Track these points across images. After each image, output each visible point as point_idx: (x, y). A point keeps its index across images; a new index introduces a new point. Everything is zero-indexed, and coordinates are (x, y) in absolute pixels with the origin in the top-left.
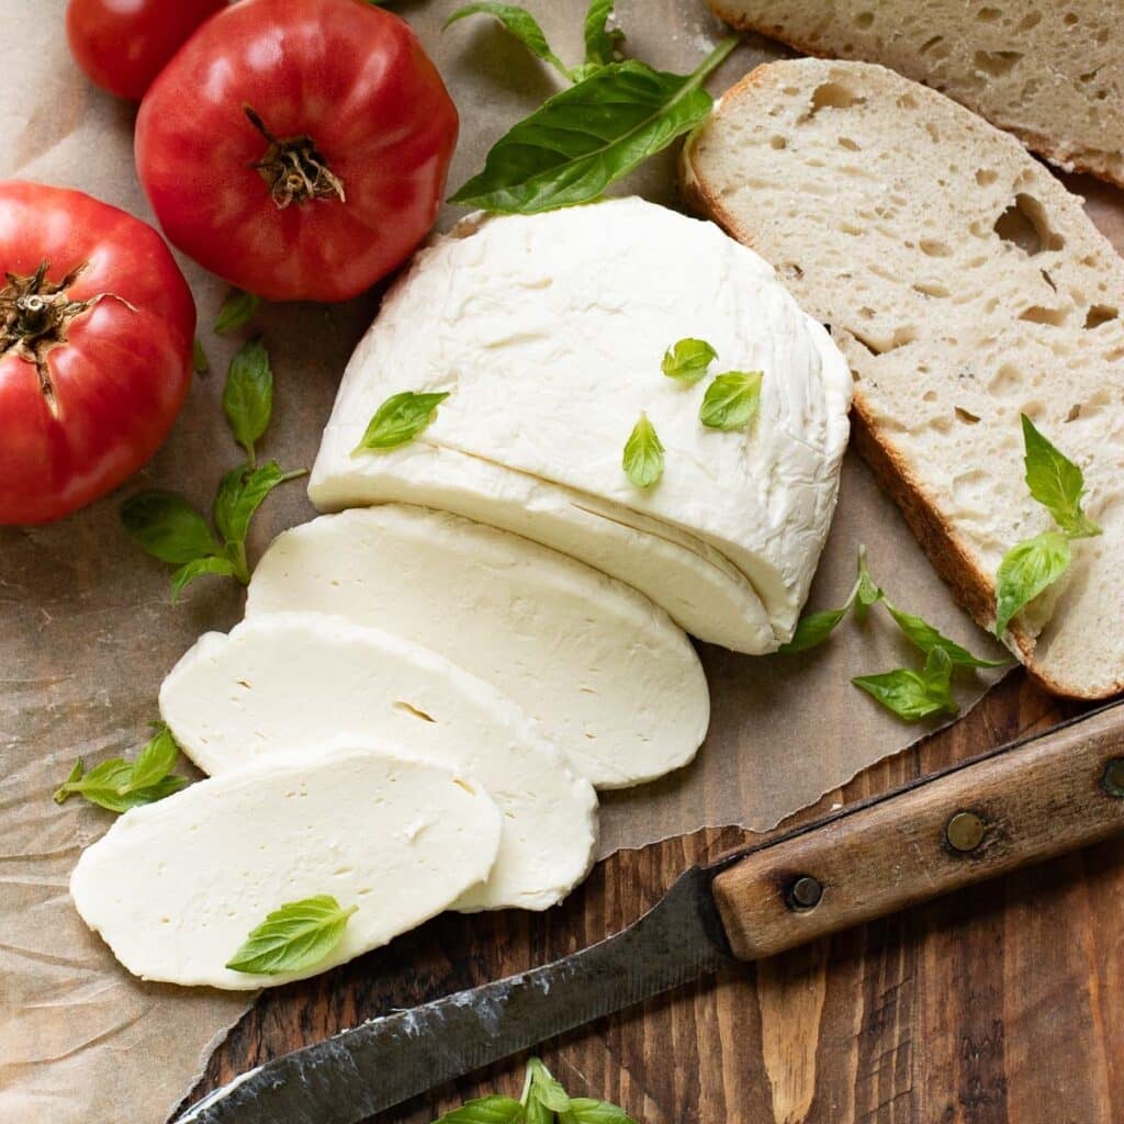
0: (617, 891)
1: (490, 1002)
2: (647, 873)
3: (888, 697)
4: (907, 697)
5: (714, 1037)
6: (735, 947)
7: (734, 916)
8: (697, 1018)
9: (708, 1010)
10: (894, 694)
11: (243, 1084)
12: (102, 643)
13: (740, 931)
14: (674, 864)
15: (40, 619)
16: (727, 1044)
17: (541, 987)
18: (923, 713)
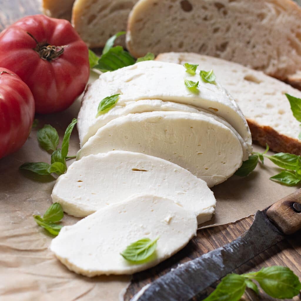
0: (235, 234)
1: (216, 256)
2: (241, 229)
3: (283, 180)
4: (289, 179)
5: (290, 262)
6: (284, 228)
7: (280, 217)
8: (281, 259)
9: (283, 257)
10: (284, 179)
11: (146, 291)
12: (29, 201)
13: (284, 222)
14: (247, 225)
15: (6, 196)
16: (295, 263)
17: (230, 250)
18: (296, 183)
